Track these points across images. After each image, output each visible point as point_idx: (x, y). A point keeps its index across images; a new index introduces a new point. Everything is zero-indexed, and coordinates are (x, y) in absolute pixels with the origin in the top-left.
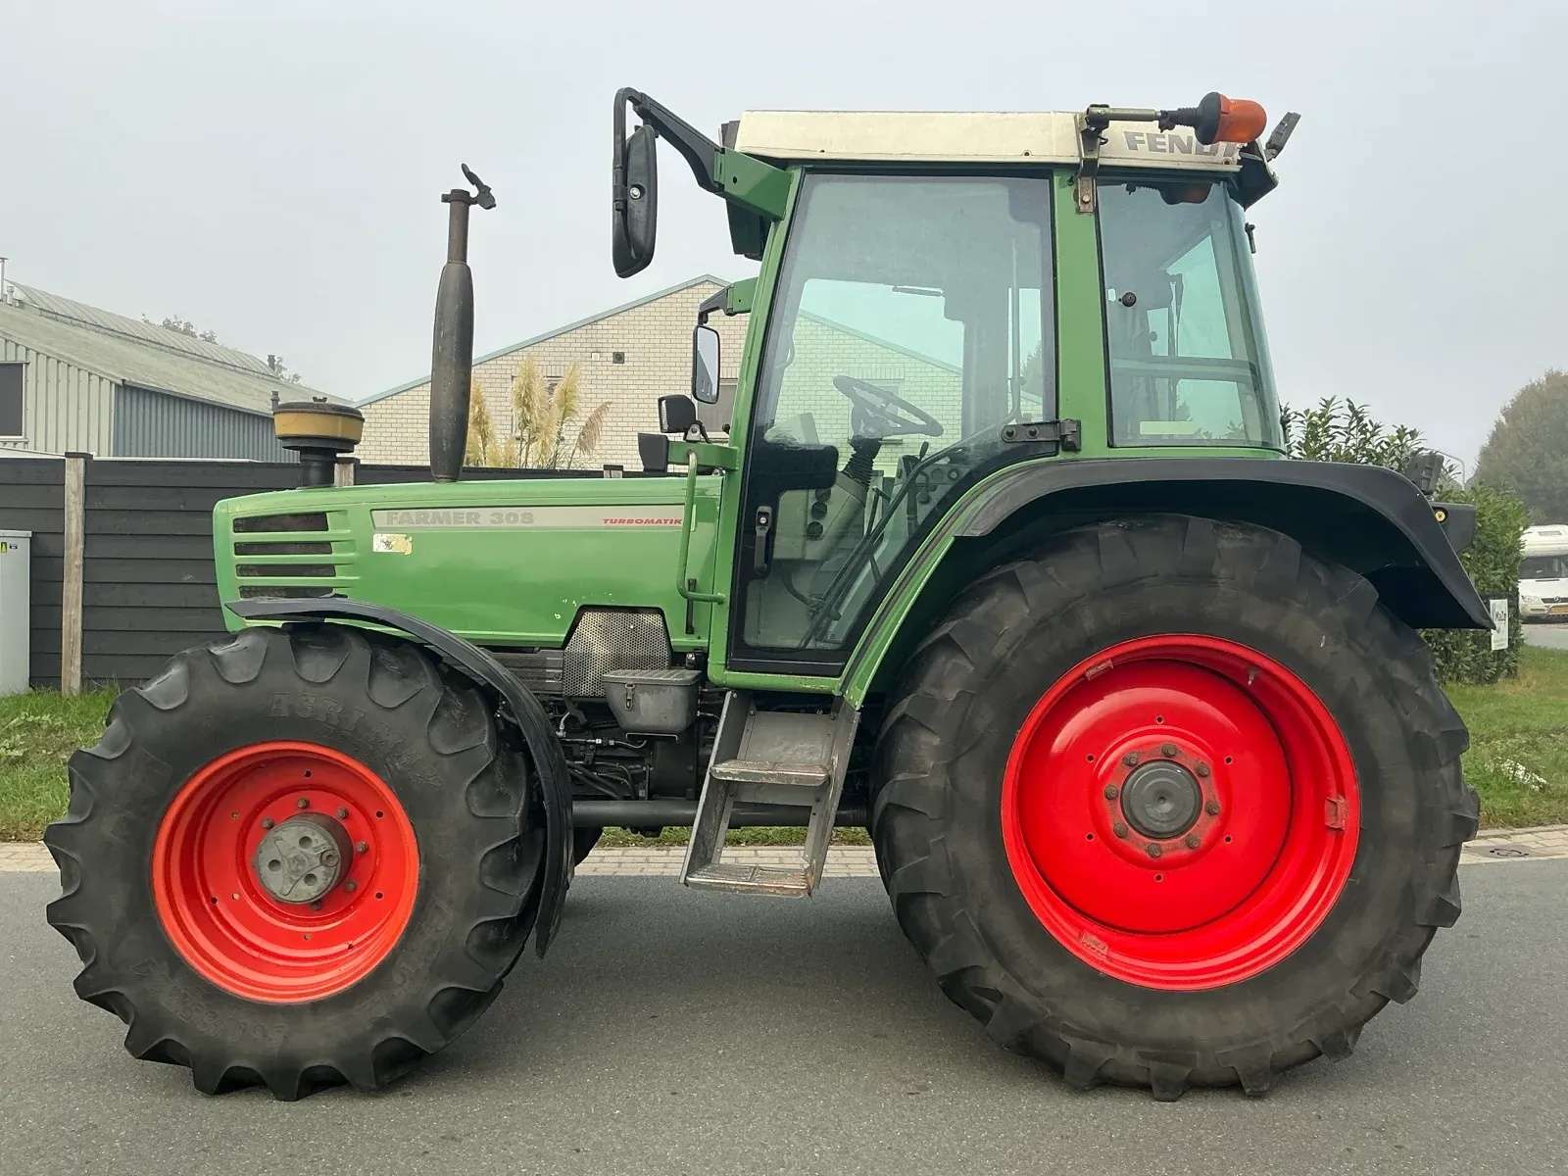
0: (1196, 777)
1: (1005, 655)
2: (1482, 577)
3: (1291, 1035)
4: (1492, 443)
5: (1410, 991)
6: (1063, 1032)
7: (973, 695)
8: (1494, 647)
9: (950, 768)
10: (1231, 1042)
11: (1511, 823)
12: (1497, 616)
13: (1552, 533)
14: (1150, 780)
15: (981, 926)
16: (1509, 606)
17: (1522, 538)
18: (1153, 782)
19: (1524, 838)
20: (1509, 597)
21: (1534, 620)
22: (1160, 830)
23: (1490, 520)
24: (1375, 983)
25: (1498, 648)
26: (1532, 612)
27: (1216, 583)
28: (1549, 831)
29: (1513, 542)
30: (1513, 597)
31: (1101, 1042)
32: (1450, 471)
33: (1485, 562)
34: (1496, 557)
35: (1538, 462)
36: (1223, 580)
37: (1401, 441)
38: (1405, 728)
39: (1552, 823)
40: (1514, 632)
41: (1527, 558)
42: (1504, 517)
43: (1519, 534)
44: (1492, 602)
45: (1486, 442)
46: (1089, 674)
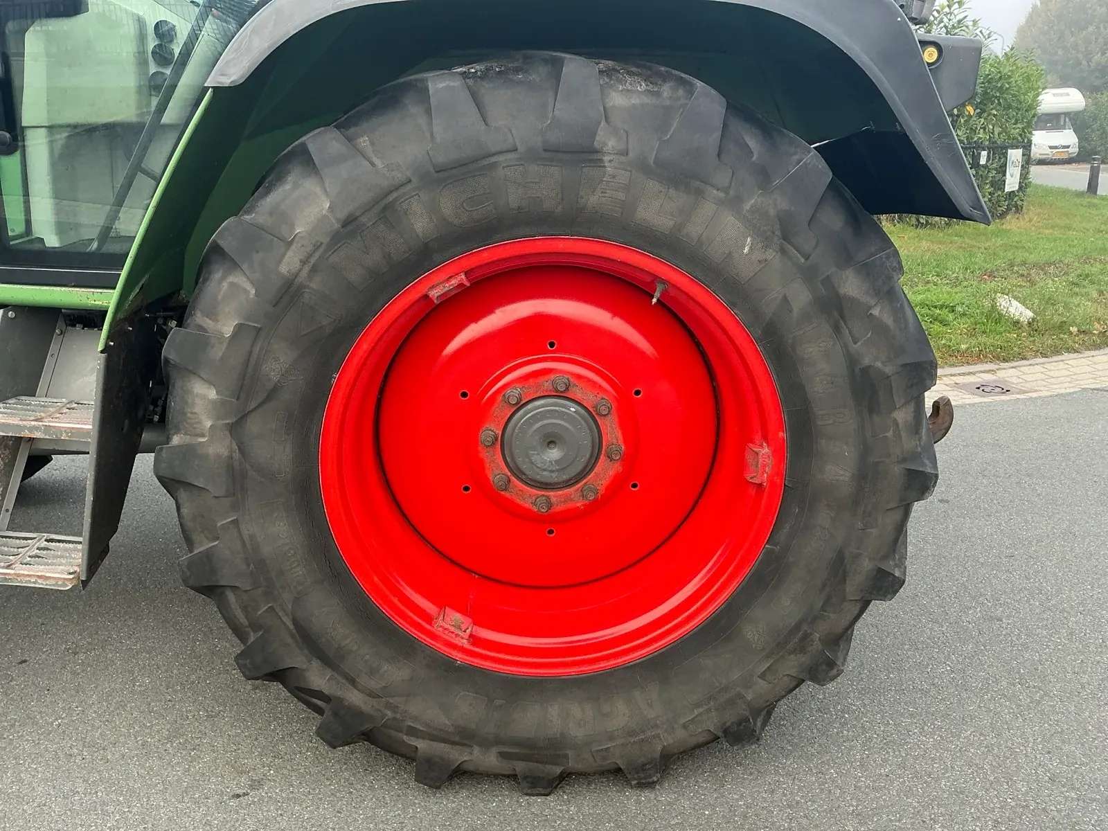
0: (593, 415)
1: (300, 270)
2: (1004, 130)
3: (685, 726)
4: (1027, 22)
5: (834, 672)
6: (406, 734)
7: (259, 330)
8: (1007, 189)
9: (235, 428)
10: (611, 738)
11: (998, 359)
12: (1013, 163)
13: (1061, 95)
14: (536, 422)
15: (295, 622)
16: (1023, 155)
17: (1040, 98)
18: (540, 424)
19: (1008, 373)
20: (1024, 147)
21: (1042, 162)
22: (549, 481)
23: (1016, 82)
24: (792, 665)
25: (1010, 190)
26: (1041, 157)
27: (601, 160)
28: (1030, 365)
29: (1032, 100)
30: (1027, 147)
31: (453, 743)
32: (988, 38)
33: (1009, 118)
34: (1017, 114)
35: (1060, 38)
36: (611, 157)
37: (950, 9)
38: (852, 361)
39: (1036, 357)
40: (1024, 175)
41: (1042, 114)
42: (1028, 79)
43: (1038, 95)
44: (1009, 151)
45: (1023, 20)
46: (435, 293)
